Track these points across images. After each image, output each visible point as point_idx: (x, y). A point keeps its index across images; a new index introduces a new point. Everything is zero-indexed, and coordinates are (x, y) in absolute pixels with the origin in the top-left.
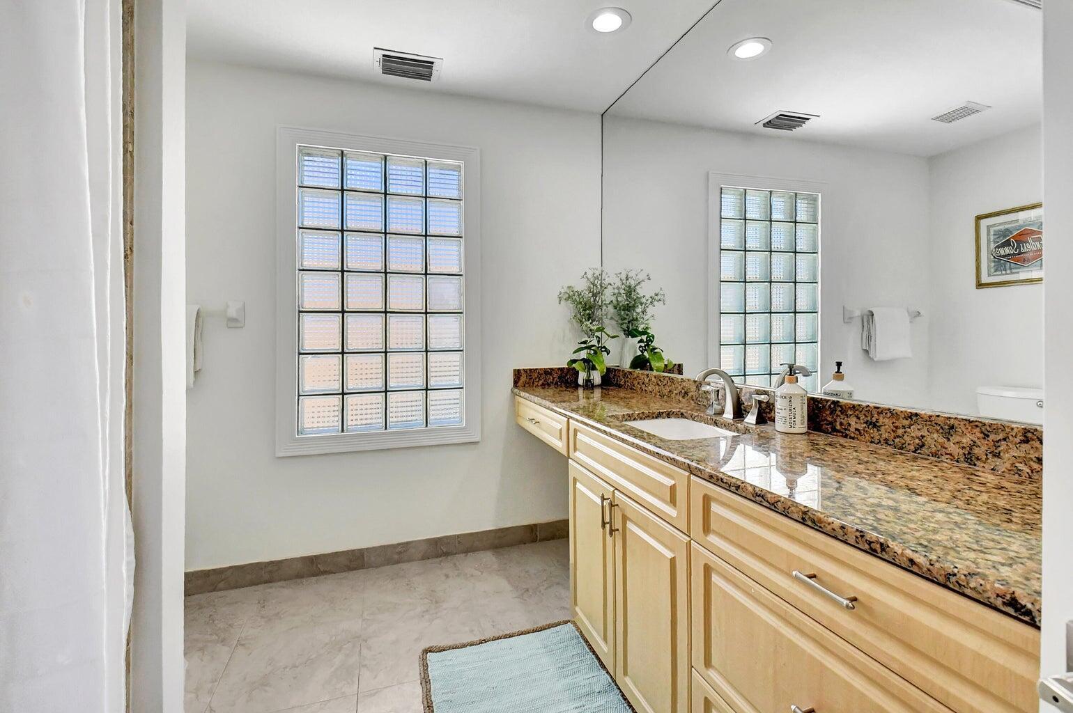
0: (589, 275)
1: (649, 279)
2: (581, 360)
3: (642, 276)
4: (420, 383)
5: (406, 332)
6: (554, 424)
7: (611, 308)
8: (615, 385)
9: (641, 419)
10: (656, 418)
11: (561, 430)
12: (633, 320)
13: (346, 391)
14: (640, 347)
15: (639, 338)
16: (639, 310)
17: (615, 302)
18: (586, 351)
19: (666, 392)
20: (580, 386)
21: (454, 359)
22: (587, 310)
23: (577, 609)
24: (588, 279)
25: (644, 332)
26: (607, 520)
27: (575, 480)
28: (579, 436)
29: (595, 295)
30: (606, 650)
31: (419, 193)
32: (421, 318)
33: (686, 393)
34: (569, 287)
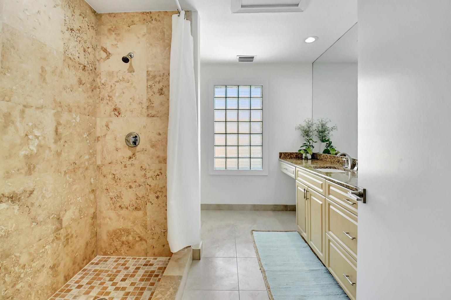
0: (307, 121)
1: (330, 121)
2: (303, 150)
3: (328, 120)
4: (248, 156)
5: (244, 140)
6: (292, 169)
7: (316, 132)
8: (316, 159)
9: (320, 168)
10: (326, 168)
11: (294, 171)
12: (324, 136)
13: (227, 157)
14: (326, 146)
15: (326, 143)
16: (327, 132)
17: (317, 130)
18: (305, 147)
19: (332, 161)
20: (303, 159)
21: (259, 148)
22: (307, 133)
23: (298, 226)
24: (306, 122)
25: (328, 141)
26: (306, 196)
27: (298, 186)
28: (299, 172)
29: (309, 127)
30: (306, 235)
31: (248, 97)
32: (249, 135)
33: (339, 161)
34: (300, 125)
